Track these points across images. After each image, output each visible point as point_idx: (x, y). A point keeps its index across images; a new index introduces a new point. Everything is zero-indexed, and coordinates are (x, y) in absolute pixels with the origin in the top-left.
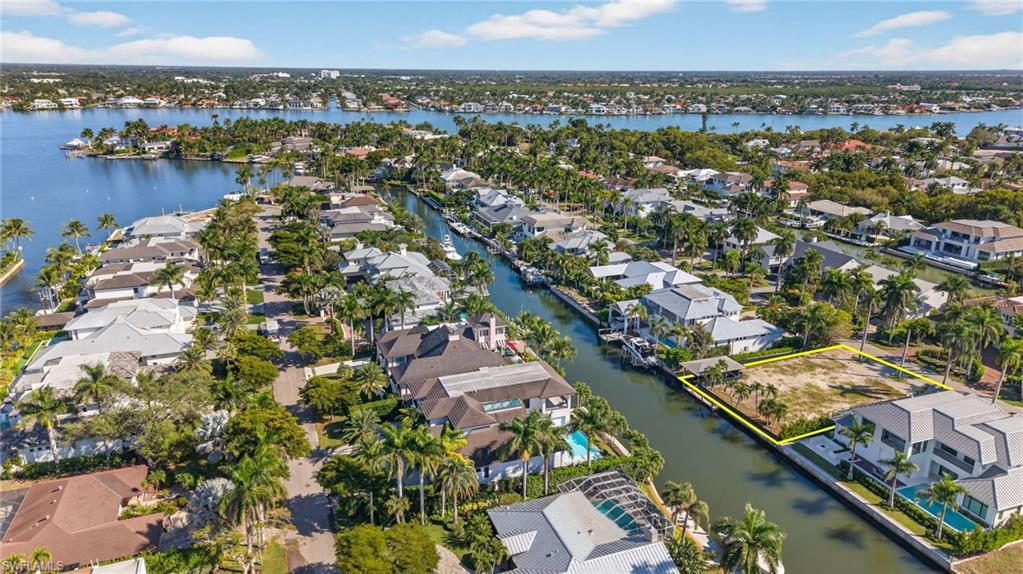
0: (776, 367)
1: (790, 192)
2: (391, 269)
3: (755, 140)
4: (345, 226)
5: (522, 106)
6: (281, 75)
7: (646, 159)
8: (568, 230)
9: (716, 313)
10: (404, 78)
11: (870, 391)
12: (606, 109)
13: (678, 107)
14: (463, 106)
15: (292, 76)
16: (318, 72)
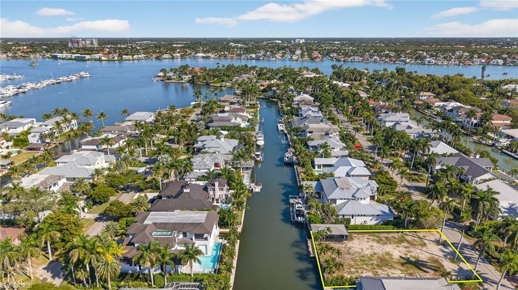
0: (378, 236)
1: (492, 122)
2: (211, 148)
3: (509, 85)
4: (218, 122)
5: (384, 58)
6: (277, 42)
7: (422, 94)
8: (327, 134)
9: (350, 197)
10: (336, 43)
11: (425, 266)
12: (434, 61)
13: (483, 61)
14: (351, 58)
15: (282, 43)
16: (294, 39)
